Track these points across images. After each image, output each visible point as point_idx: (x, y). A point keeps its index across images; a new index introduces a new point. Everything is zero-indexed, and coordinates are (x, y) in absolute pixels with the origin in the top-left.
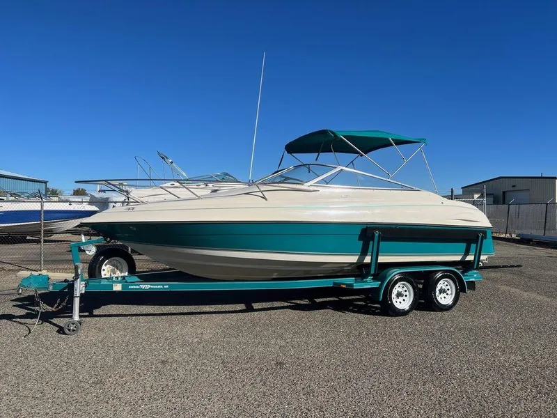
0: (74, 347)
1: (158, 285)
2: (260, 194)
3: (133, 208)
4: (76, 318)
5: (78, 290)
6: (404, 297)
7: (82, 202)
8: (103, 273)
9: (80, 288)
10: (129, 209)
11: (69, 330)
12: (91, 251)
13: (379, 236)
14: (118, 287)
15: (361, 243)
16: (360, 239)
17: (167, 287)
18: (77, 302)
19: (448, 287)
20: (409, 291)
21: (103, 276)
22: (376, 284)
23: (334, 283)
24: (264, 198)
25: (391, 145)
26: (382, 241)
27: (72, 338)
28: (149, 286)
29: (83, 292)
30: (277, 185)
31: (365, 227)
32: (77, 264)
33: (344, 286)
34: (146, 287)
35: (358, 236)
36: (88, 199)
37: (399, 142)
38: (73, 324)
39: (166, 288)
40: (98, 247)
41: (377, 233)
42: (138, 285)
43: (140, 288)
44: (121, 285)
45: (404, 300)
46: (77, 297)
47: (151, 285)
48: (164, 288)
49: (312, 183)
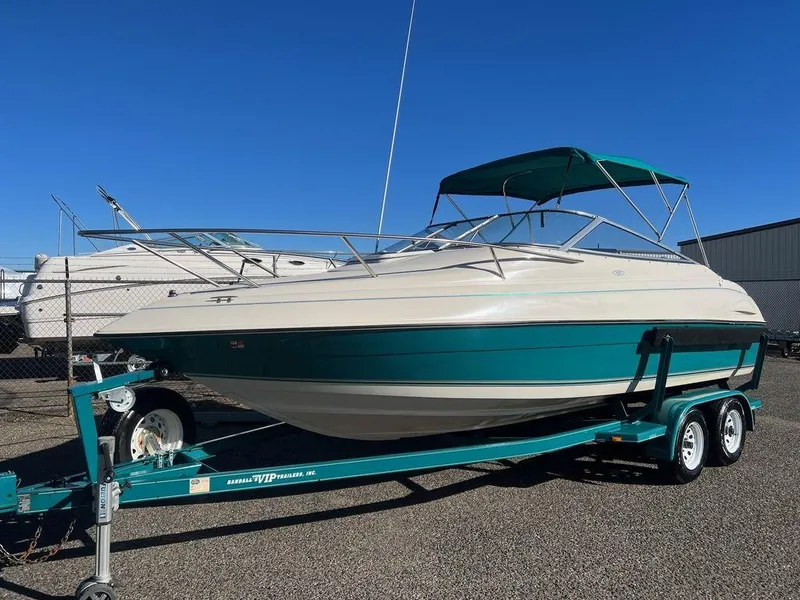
1: (292, 472)
3: (229, 298)
4: (105, 576)
5: (108, 506)
6: (691, 450)
9: (111, 499)
10: (218, 300)
12: (124, 402)
13: (671, 343)
14: (201, 487)
15: (639, 357)
16: (638, 352)
17: (313, 473)
18: (105, 536)
20: (696, 438)
22: (661, 432)
23: (599, 435)
24: (500, 274)
25: (652, 182)
26: (674, 351)
28: (273, 476)
29: (117, 507)
33: (619, 439)
34: (267, 477)
35: (637, 345)
37: (663, 180)
38: (99, 594)
39: (311, 477)
40: (138, 394)
41: (668, 339)
42: (249, 476)
43: (253, 483)
44: (208, 479)
45: (689, 453)
46: (106, 524)
47: (278, 473)
48: (305, 477)
49: (570, 245)
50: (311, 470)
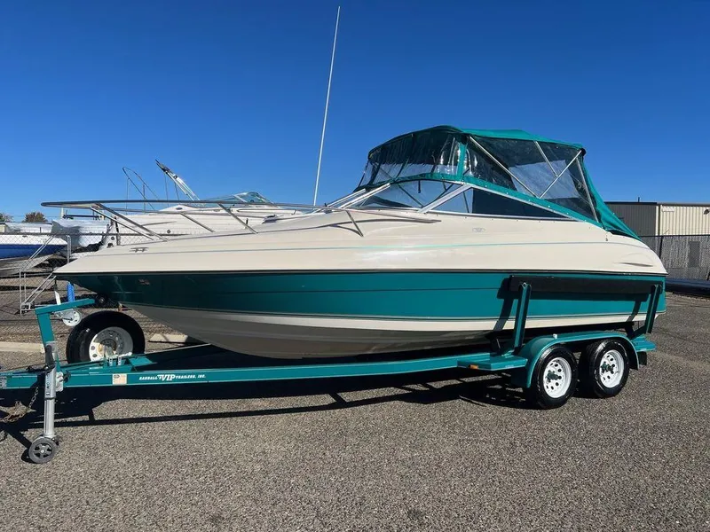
0: (49, 490)
1: (187, 374)
2: (352, 226)
3: (144, 249)
4: (50, 433)
5: (52, 387)
6: (558, 381)
7: (41, 234)
8: (91, 353)
9: (55, 382)
10: (137, 250)
11: (38, 455)
12: (74, 319)
13: (528, 289)
14: (120, 380)
15: (502, 301)
16: (499, 296)
17: (203, 376)
18: (50, 407)
19: (614, 362)
20: (565, 371)
21: (93, 359)
22: (521, 363)
23: (459, 363)
24: (359, 232)
26: (532, 298)
27: (43, 468)
28: (173, 377)
29: (61, 389)
30: (377, 211)
31: (508, 276)
32: (49, 343)
33: (476, 367)
34: (168, 377)
35: (497, 291)
36: (47, 229)
38: (45, 444)
39: (202, 379)
41: (525, 286)
42: (155, 375)
43: (158, 380)
44: (125, 375)
45: (557, 384)
46: (51, 399)
47: (176, 374)
48: (197, 379)
49: (430, 208)
50: (202, 374)
